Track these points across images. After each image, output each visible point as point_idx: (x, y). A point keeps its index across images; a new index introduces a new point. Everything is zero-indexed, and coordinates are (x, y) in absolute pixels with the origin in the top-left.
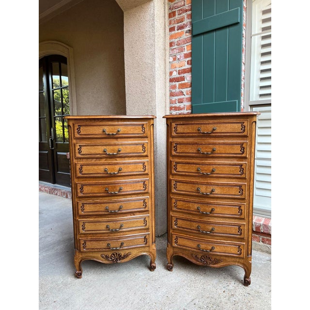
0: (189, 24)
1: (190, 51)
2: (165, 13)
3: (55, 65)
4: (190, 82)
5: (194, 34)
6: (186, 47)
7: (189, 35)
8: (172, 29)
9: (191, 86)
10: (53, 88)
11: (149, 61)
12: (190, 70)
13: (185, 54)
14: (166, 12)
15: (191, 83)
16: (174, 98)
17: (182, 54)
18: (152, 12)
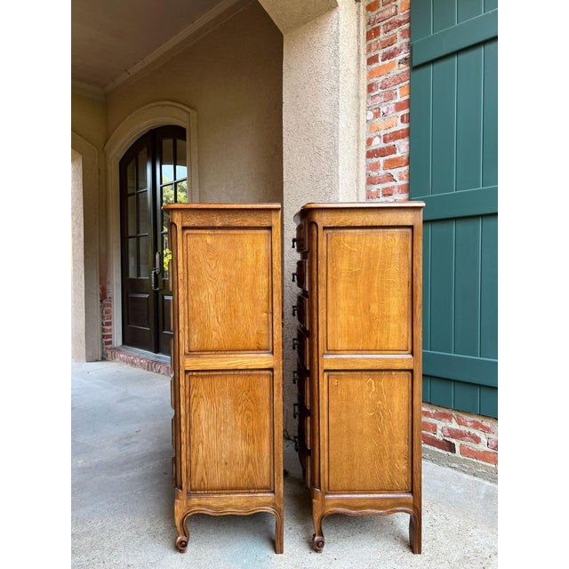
0: (404, 46)
1: (407, 97)
2: (359, 31)
3: (167, 143)
4: (406, 155)
5: (415, 64)
6: (398, 91)
7: (405, 68)
8: (372, 60)
9: (408, 163)
10: (161, 183)
11: (328, 119)
12: (407, 133)
13: (397, 104)
14: (362, 29)
15: (409, 158)
16: (374, 188)
17: (392, 104)
18: (334, 29)
